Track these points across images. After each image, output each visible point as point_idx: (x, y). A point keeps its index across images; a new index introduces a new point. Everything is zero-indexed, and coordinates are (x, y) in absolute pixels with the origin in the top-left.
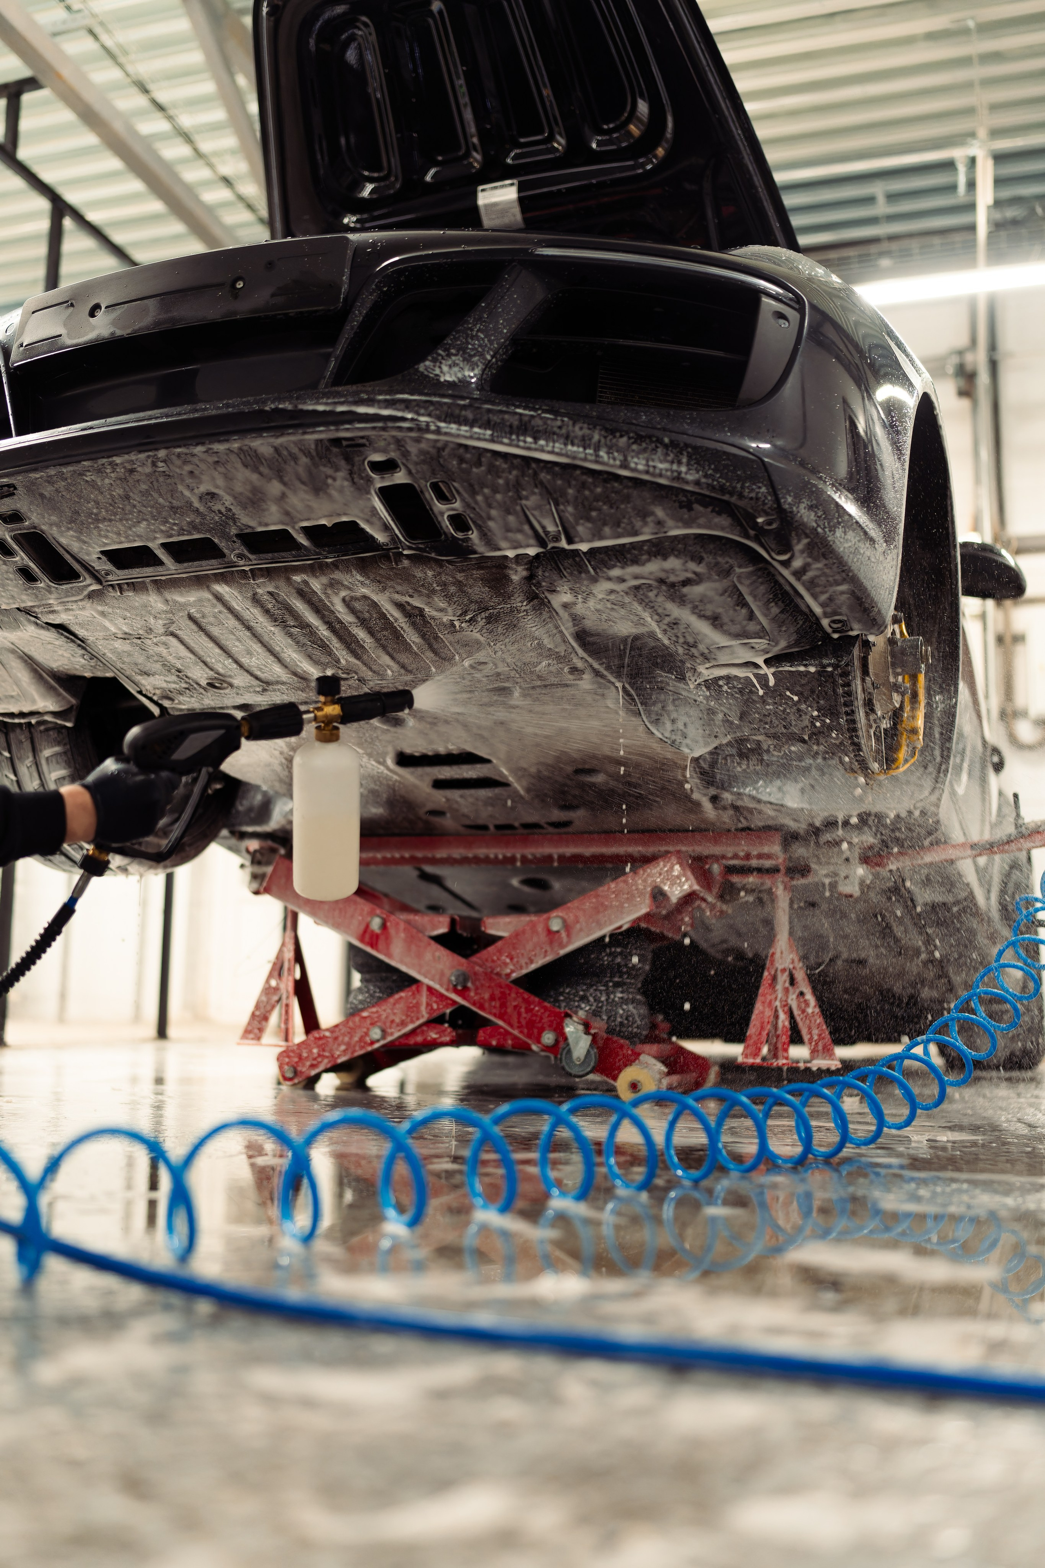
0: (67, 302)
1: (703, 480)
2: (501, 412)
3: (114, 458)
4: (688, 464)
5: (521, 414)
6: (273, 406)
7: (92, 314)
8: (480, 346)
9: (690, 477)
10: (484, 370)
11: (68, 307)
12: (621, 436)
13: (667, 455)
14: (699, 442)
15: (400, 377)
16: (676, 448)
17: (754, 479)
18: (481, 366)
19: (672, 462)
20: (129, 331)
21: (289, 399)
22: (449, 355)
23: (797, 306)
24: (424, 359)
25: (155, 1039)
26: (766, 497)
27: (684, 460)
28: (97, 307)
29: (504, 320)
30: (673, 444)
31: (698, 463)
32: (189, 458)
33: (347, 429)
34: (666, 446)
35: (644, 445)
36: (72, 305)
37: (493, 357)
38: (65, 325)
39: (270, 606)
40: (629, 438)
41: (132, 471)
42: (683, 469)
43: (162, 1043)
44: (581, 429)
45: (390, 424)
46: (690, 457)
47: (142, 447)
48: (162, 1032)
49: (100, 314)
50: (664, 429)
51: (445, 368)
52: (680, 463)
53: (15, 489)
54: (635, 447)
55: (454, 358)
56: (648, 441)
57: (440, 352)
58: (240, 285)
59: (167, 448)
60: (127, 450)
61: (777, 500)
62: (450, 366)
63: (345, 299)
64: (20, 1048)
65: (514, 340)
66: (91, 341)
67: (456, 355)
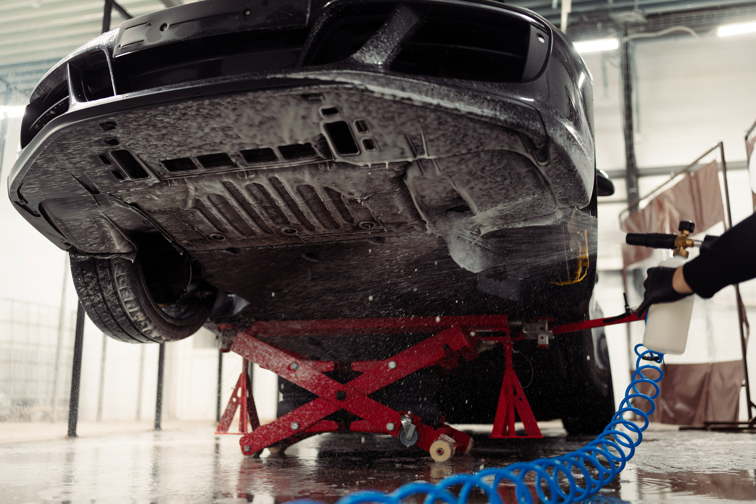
0: (146, 23)
1: (508, 120)
2: (401, 80)
3: (179, 105)
4: (500, 111)
5: (411, 82)
6: (272, 76)
7: (162, 29)
8: (385, 46)
9: (502, 118)
10: (387, 60)
11: (147, 25)
12: (465, 95)
13: (489, 106)
14: (505, 100)
15: (343, 62)
16: (493, 103)
17: (534, 120)
18: (386, 57)
19: (492, 110)
20: (184, 37)
21: (281, 73)
22: (369, 50)
23: (547, 32)
24: (355, 52)
25: (153, 430)
26: (540, 130)
27: (498, 109)
28: (165, 25)
29: (397, 33)
30: (492, 100)
31: (505, 111)
32: (218, 106)
33: (316, 89)
34: (489, 101)
35: (477, 100)
36: (150, 24)
37: (391, 53)
38: (147, 35)
39: (255, 192)
40: (469, 96)
41: (185, 114)
42: (498, 114)
43: (157, 433)
44: (444, 90)
45: (340, 86)
46: (501, 107)
47: (194, 99)
48: (158, 426)
49: (166, 29)
50: (487, 92)
51: (367, 57)
52: (496, 110)
53: (116, 125)
54: (472, 101)
55: (371, 52)
56: (479, 98)
57: (364, 48)
58: (248, 13)
59: (209, 99)
60: (186, 100)
61: (546, 131)
62: (370, 57)
63: (309, 21)
64: (84, 437)
65: (402, 44)
66: (162, 43)
67: (373, 50)
